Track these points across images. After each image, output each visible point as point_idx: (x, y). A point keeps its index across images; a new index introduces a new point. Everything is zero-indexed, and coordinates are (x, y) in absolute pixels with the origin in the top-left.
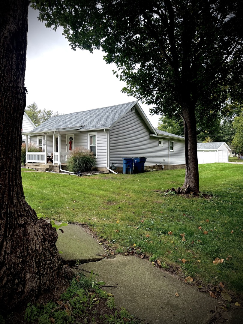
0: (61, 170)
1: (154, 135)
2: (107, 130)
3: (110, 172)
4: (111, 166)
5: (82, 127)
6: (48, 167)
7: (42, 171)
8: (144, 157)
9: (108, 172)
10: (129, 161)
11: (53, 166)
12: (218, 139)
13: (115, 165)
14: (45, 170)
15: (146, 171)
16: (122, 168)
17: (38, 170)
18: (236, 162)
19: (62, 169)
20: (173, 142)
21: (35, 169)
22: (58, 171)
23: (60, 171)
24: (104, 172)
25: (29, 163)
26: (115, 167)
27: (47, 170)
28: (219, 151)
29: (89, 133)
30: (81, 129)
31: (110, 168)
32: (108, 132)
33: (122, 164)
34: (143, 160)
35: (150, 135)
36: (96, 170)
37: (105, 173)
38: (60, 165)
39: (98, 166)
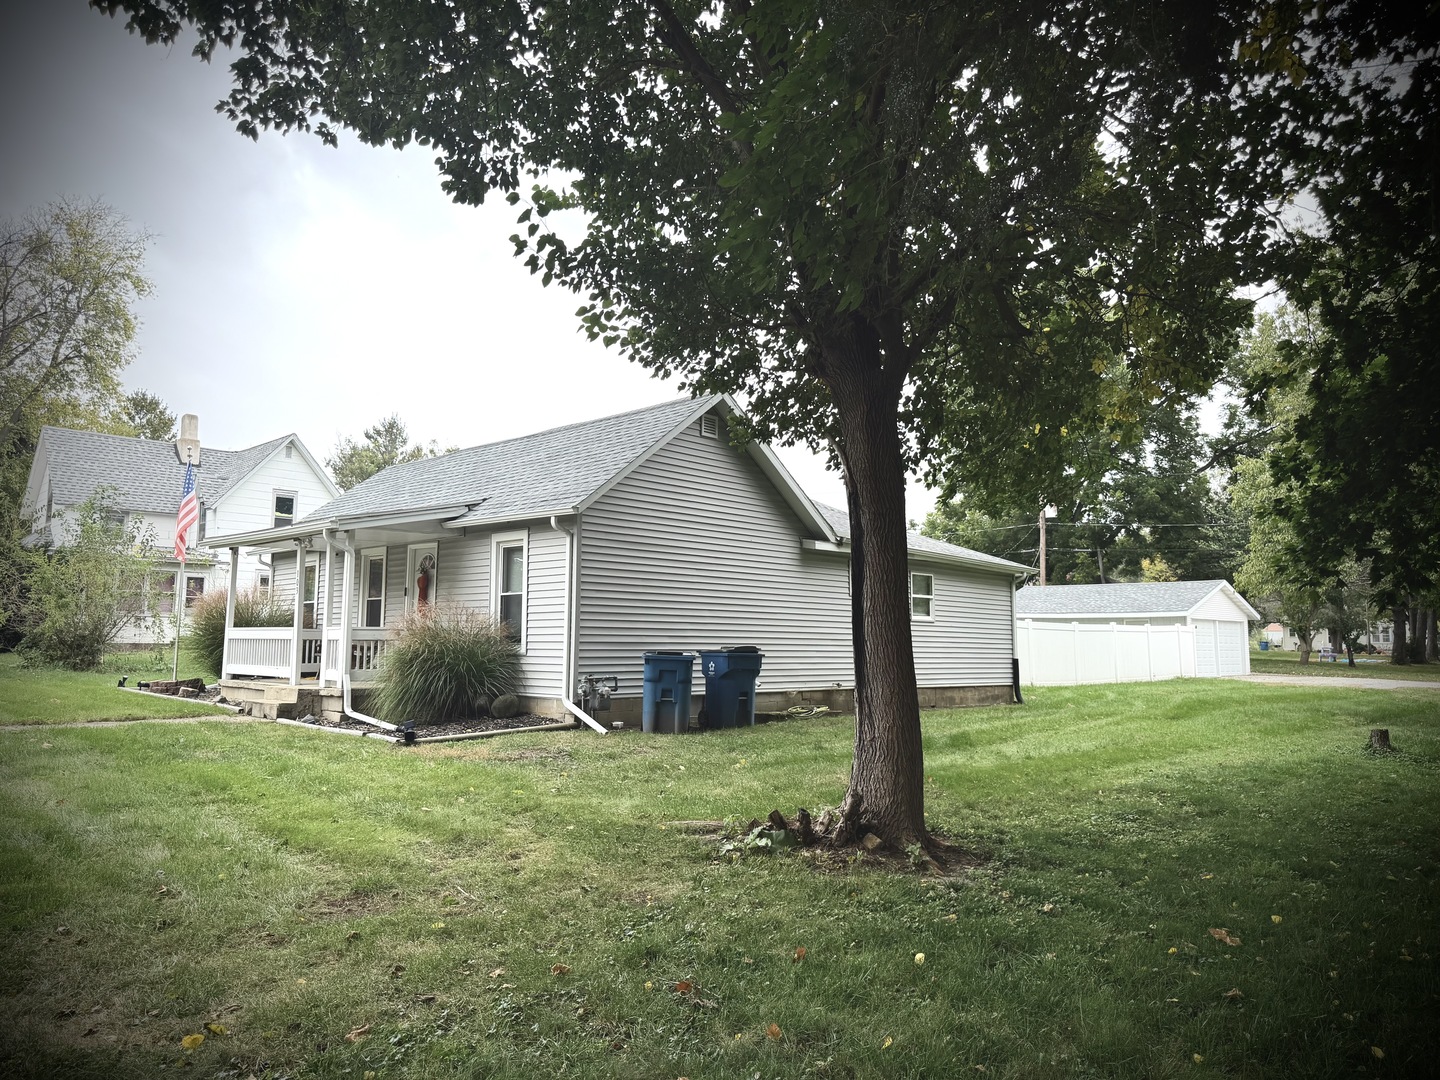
0: (349, 712)
1: (820, 546)
2: (567, 522)
3: (578, 724)
4: (580, 691)
5: (470, 507)
6: (293, 699)
7: (265, 717)
8: (753, 650)
9: (570, 721)
10: (668, 668)
11: (318, 691)
12: (1199, 567)
13: (604, 688)
14: (274, 713)
15: (764, 719)
16: (638, 701)
17: (249, 713)
18: (1289, 673)
19: (355, 708)
20: (928, 580)
21: (237, 709)
22: (336, 717)
23: (346, 721)
24: (552, 720)
25: (235, 677)
26: (602, 695)
27: (285, 711)
28: (1199, 625)
29: (496, 538)
30: (463, 516)
31: (578, 704)
32: (575, 531)
33: (636, 685)
34: (746, 661)
35: (801, 543)
36: (519, 711)
37: (557, 729)
38: (348, 687)
39: (531, 692)
